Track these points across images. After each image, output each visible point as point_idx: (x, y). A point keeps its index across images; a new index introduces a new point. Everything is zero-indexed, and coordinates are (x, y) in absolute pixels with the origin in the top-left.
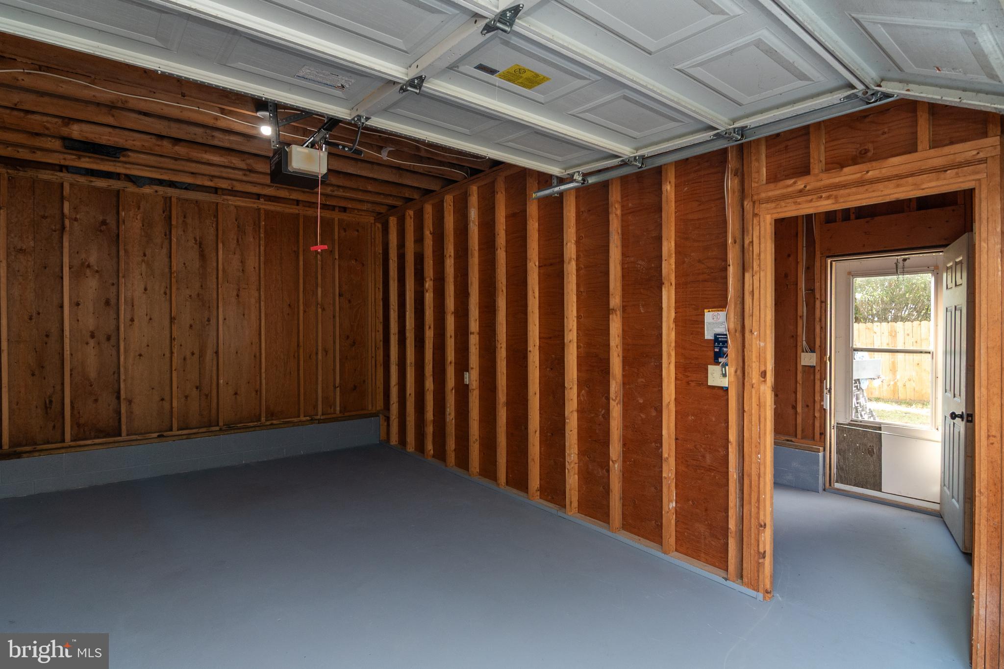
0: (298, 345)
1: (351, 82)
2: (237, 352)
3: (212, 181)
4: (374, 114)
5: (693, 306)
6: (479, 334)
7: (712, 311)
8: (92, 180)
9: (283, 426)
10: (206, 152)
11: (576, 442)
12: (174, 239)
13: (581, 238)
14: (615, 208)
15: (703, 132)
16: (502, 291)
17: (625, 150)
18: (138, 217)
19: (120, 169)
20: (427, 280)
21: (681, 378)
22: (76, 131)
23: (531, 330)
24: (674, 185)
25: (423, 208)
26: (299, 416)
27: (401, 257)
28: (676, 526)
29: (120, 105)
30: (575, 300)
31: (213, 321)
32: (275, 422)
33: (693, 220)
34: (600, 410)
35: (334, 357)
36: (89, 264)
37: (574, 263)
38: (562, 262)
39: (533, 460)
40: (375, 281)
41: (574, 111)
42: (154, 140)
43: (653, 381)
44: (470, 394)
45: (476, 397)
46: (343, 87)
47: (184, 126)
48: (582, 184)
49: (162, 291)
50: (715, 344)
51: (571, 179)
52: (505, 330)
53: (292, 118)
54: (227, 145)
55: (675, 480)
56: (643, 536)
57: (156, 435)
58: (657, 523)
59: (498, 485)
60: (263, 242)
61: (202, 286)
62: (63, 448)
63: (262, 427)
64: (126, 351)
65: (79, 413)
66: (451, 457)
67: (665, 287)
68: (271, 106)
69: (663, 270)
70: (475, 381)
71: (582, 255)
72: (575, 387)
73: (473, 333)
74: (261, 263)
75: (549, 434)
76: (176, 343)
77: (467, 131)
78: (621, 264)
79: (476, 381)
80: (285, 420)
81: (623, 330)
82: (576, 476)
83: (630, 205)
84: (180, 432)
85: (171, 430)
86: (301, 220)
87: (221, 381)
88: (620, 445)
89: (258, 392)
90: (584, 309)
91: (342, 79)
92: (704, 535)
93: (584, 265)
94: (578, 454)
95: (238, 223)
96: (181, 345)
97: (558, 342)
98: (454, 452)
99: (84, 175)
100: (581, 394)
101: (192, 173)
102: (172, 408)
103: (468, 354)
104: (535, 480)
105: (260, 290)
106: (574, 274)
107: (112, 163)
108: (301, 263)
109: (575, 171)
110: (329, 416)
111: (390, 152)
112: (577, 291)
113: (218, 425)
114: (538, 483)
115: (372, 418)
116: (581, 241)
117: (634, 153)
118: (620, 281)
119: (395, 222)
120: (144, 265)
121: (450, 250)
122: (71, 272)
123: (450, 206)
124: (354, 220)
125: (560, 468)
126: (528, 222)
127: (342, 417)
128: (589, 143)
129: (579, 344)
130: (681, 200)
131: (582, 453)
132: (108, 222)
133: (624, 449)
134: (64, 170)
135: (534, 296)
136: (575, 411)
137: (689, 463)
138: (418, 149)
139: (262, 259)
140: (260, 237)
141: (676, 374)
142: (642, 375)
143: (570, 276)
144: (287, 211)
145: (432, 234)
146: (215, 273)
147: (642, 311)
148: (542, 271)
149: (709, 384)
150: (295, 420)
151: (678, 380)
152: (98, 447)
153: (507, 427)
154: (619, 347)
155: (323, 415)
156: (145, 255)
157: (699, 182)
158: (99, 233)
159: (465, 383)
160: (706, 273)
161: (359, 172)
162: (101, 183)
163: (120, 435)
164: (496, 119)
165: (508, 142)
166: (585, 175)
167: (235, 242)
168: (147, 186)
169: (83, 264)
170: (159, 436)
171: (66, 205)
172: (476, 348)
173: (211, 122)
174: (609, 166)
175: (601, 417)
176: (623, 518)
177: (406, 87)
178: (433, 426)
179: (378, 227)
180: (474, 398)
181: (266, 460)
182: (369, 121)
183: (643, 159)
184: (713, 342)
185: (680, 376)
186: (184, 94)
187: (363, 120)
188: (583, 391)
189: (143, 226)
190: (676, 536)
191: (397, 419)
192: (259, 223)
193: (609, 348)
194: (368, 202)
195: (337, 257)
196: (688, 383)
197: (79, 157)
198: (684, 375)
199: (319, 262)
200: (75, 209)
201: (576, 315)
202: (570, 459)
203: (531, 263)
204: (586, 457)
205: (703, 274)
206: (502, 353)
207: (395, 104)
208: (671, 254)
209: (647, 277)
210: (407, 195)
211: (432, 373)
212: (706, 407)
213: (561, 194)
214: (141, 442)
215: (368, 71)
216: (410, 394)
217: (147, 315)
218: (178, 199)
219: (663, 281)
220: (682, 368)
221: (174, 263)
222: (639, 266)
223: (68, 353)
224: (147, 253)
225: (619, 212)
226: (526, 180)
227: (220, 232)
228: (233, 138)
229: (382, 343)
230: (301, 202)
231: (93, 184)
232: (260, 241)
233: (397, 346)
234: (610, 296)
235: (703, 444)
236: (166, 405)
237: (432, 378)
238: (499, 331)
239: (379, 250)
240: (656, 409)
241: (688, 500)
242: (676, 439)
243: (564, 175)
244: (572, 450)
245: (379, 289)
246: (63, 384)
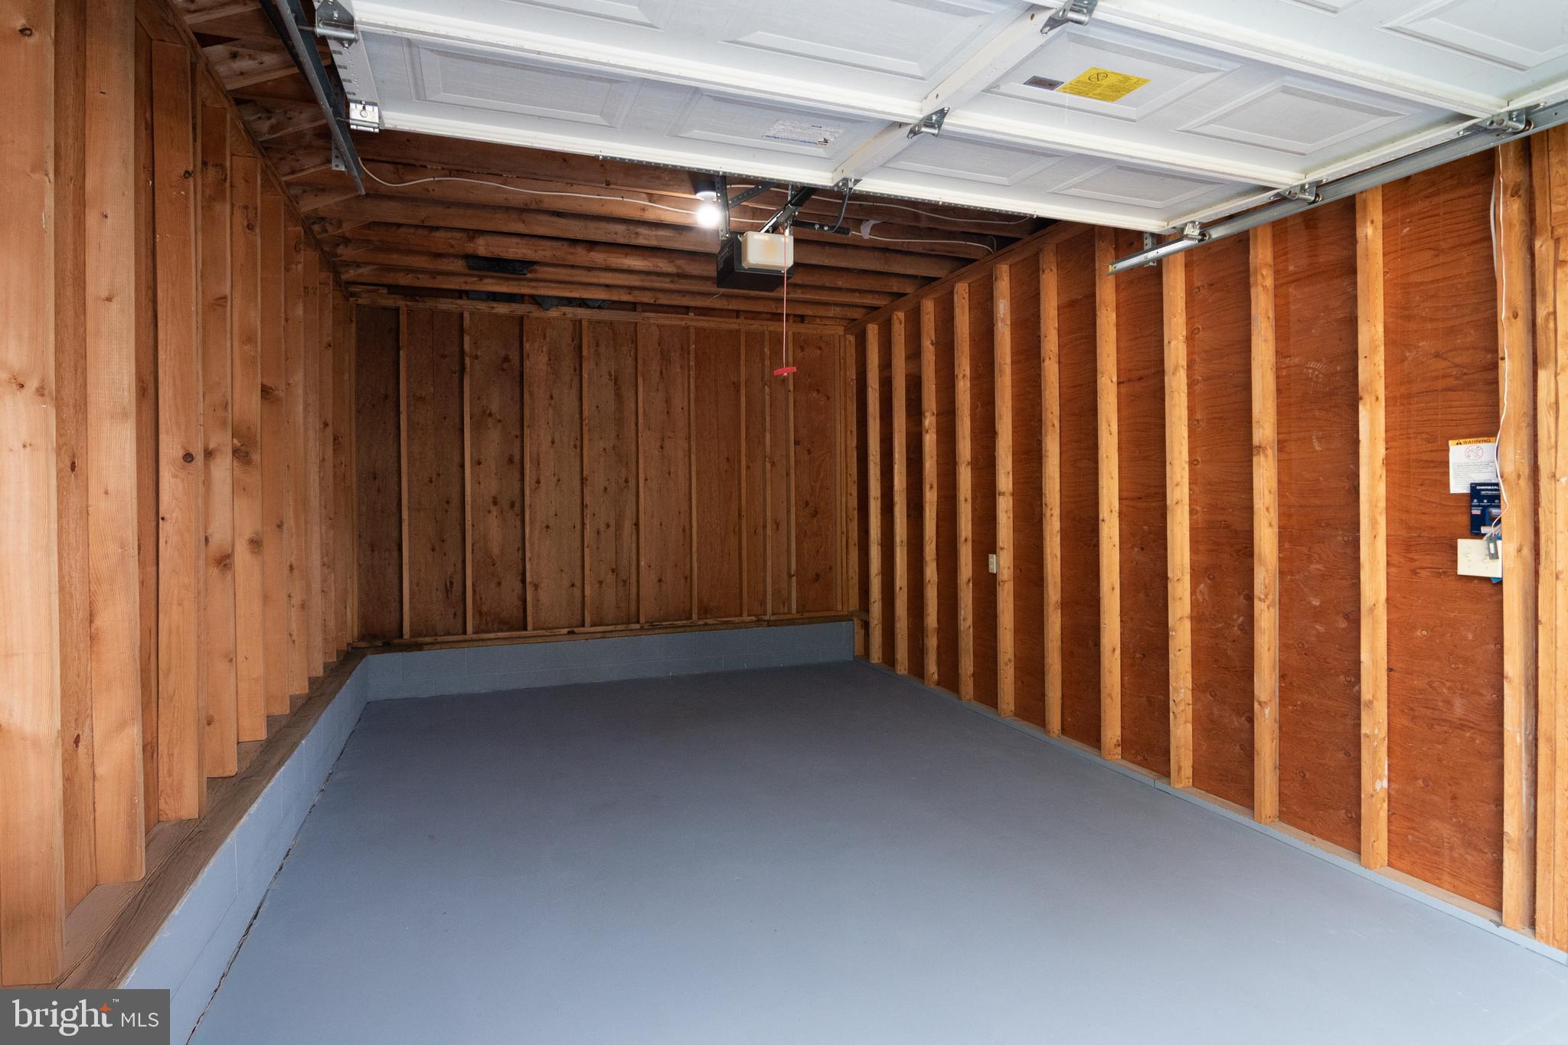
0: (740, 515)
1: (838, 133)
2: (661, 525)
3: (630, 294)
4: (865, 174)
5: (1424, 436)
6: (1013, 494)
7: (1465, 443)
8: (493, 305)
9: (720, 627)
10: (626, 255)
11: (1189, 669)
12: (585, 375)
13: (1196, 331)
14: (1262, 275)
15: (1442, 127)
16: (1053, 425)
17: (1285, 176)
18: (545, 349)
19: (525, 290)
20: (928, 414)
21: (1400, 562)
22: (482, 247)
23: (1104, 485)
24: (1380, 226)
25: (920, 306)
26: (741, 615)
27: (886, 384)
28: (1389, 821)
29: (534, 206)
30: (1186, 434)
31: (632, 483)
32: (710, 621)
33: (1422, 283)
34: (1235, 616)
35: (789, 532)
36: (491, 411)
37: (1182, 375)
38: (1161, 373)
39: (1110, 695)
40: (846, 421)
41: (1190, 125)
42: (565, 247)
43: (1340, 568)
44: (999, 589)
45: (1008, 594)
46: (826, 141)
47: (603, 225)
48: (1200, 241)
49: (572, 444)
50: (1472, 501)
51: (1179, 235)
52: (1057, 488)
53: (745, 195)
54: (654, 243)
55: (1386, 741)
56: (1320, 835)
57: (565, 631)
58: (1350, 815)
59: (1047, 732)
60: (694, 373)
61: (618, 436)
62: (465, 641)
63: (693, 627)
64: (532, 522)
65: (481, 598)
66: (968, 686)
67: (1365, 405)
68: (718, 183)
69: (1360, 375)
70: (1006, 569)
71: (1197, 359)
72: (1187, 578)
73: (1003, 494)
74: (691, 402)
75: (1138, 656)
76: (588, 511)
77: (1004, 180)
78: (1274, 370)
79: (1009, 568)
80: (723, 619)
81: (1280, 482)
82: (1190, 727)
83: (1291, 268)
84: (593, 629)
85: (583, 625)
86: (743, 339)
87: (642, 563)
88: (1274, 677)
89: (688, 579)
90: (1203, 448)
91: (827, 131)
92: (1448, 843)
93: (1202, 376)
94: (1193, 690)
95: (661, 349)
96: (594, 515)
97: (1154, 504)
98: (972, 679)
99: (484, 300)
100: (1198, 590)
101: (607, 286)
102: (583, 597)
103: (995, 527)
104: (1112, 729)
105: (690, 437)
106: (1184, 392)
107: (515, 283)
108: (743, 399)
109: (1186, 222)
110: (782, 617)
111: (874, 228)
112: (1189, 420)
113: (638, 622)
114: (1119, 733)
115: (843, 623)
116: (1197, 336)
117: (1302, 180)
118: (1272, 400)
119: (876, 332)
120: (551, 411)
121: (964, 367)
122: (472, 424)
123: (964, 298)
124: (815, 332)
125: (1161, 710)
126: (1098, 313)
127: (800, 619)
128: (1215, 172)
129: (1193, 507)
130: (1396, 251)
131: (1198, 688)
132: (511, 357)
133: (1283, 685)
134: (464, 296)
135: (1110, 431)
136: (1187, 617)
137: (1416, 714)
138: (917, 217)
139: (692, 396)
140: (689, 366)
141: (1388, 555)
142: (1317, 558)
143: (1176, 394)
144: (724, 326)
145: (935, 344)
146: (634, 418)
147: (1318, 448)
148: (1124, 390)
149: (1459, 573)
150: (736, 619)
151: (1394, 566)
152: (503, 642)
153: (1062, 642)
154: (1271, 510)
155: (773, 614)
156: (552, 398)
157: (1435, 216)
158: (501, 372)
159: (990, 571)
160: (1451, 376)
161: (826, 261)
162: (502, 309)
163: (525, 629)
164: (1054, 156)
165: (1070, 188)
166: (1205, 227)
167: (658, 375)
168: (554, 309)
169: (484, 412)
170: (569, 633)
171: (467, 339)
172: (1009, 518)
173: (636, 215)
174: (1251, 206)
175: (1236, 628)
176: (1279, 801)
177: (920, 127)
178: (938, 636)
179: (850, 341)
180: (1006, 592)
181: (698, 672)
182: (859, 184)
183: (1317, 187)
184: (1468, 498)
185: (1396, 559)
186: (609, 181)
187: (850, 185)
188: (1202, 586)
189: (550, 360)
190: (1388, 840)
191: (880, 626)
192: (689, 345)
193: (1253, 513)
194: (836, 304)
195: (792, 389)
196: (1414, 572)
197: (481, 278)
198: (1406, 557)
199: (767, 396)
200: (475, 344)
201: (1187, 460)
202: (1178, 696)
203: (1103, 379)
204: (1208, 695)
205: (1444, 377)
206: (1053, 525)
207: (897, 156)
208: (1377, 347)
209: (1328, 389)
210: (895, 289)
211: (935, 557)
212: (1452, 615)
213: (1159, 261)
214: (548, 639)
215: (866, 114)
216: (901, 588)
217: (554, 475)
218: (589, 321)
219: (1361, 393)
220: (1401, 546)
221: (585, 407)
222: (1311, 371)
223: (470, 523)
224: (554, 396)
225: (1269, 282)
226: (1094, 245)
227: (640, 361)
228: (661, 233)
229: (856, 512)
230: (742, 313)
231: (494, 311)
232: (689, 370)
233: (879, 516)
234: (1254, 425)
235: (1447, 681)
236: (577, 592)
237: (935, 564)
238: (1047, 488)
239: (852, 374)
240: (1346, 617)
241: (1416, 778)
242: (1390, 670)
243: (1166, 230)
244: (1182, 681)
245: (851, 432)
246: (464, 562)
